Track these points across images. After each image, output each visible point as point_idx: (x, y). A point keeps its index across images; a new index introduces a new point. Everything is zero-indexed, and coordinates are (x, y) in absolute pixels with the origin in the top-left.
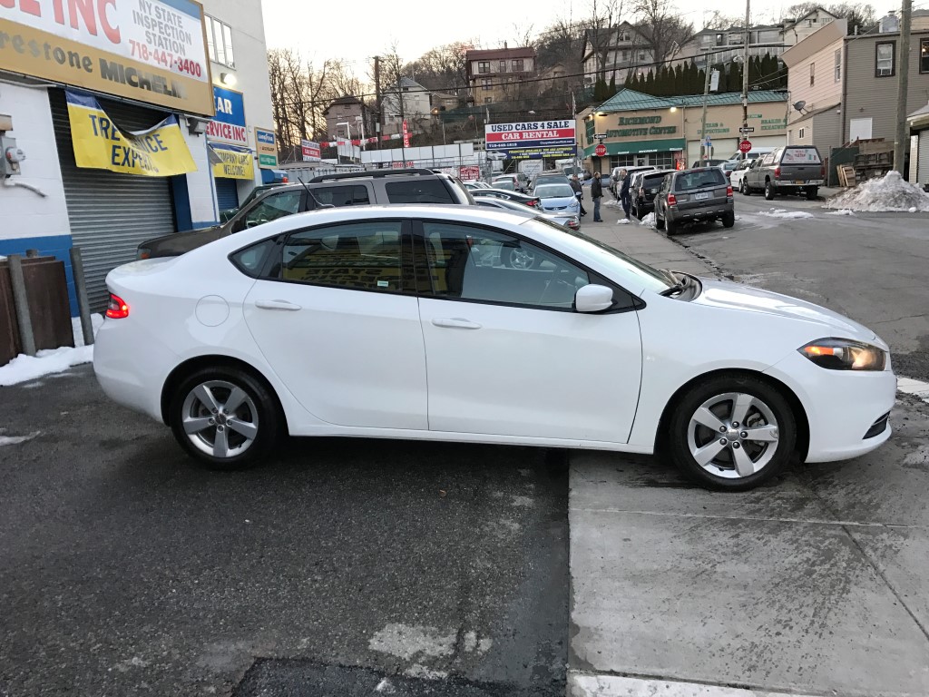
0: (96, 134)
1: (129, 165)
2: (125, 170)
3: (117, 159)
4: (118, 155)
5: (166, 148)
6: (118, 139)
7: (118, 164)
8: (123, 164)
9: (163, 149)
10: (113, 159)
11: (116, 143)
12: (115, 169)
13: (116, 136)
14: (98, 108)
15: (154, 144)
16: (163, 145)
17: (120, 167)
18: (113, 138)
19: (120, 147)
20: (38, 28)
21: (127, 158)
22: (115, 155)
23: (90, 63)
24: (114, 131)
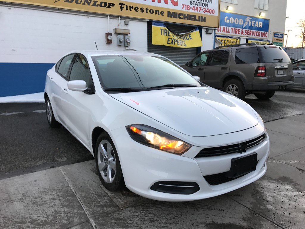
0: (162, 34)
1: (173, 44)
2: (172, 45)
3: (169, 42)
4: (169, 41)
5: (192, 39)
6: (170, 36)
7: (169, 44)
8: (171, 44)
9: (190, 39)
10: (168, 42)
11: (169, 37)
12: (168, 45)
13: (169, 35)
14: (164, 26)
15: (188, 37)
16: (191, 38)
17: (170, 44)
18: (168, 35)
19: (170, 38)
20: (145, 4)
21: (172, 42)
22: (168, 41)
23: (164, 13)
24: (169, 33)
